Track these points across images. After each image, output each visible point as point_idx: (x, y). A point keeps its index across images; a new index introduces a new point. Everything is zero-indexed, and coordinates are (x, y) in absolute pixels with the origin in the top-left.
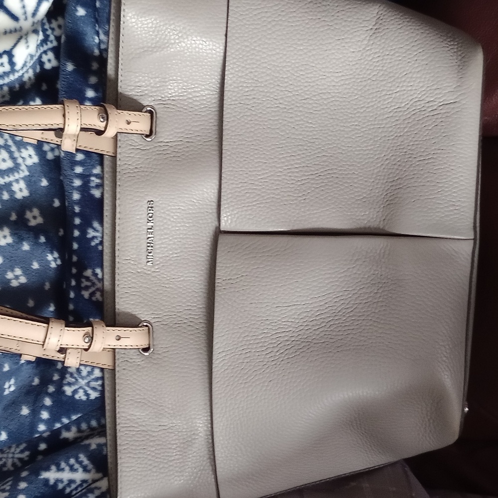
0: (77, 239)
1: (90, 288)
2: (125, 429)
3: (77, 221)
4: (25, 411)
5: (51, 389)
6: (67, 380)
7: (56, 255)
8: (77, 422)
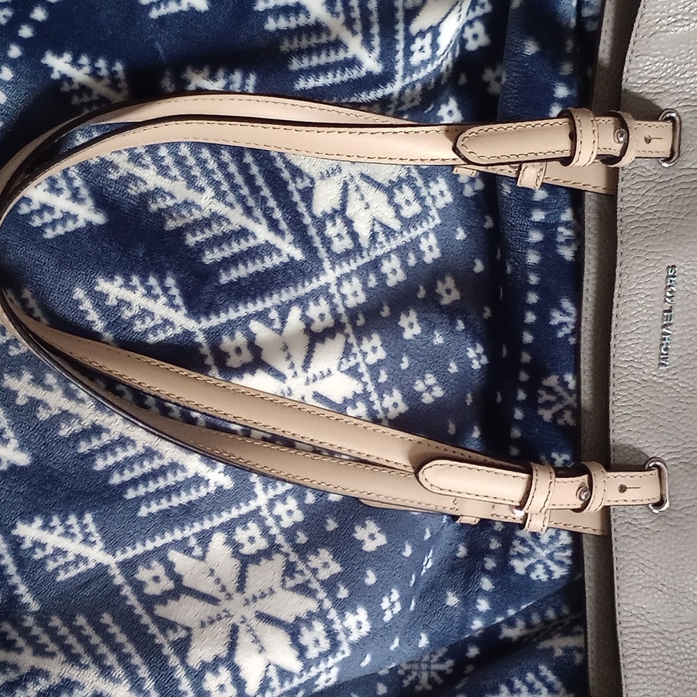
0: (530, 327)
1: (554, 405)
2: (630, 630)
3: (533, 298)
4: (452, 600)
5: (490, 564)
6: (516, 549)
7: (480, 349)
8: (526, 615)
